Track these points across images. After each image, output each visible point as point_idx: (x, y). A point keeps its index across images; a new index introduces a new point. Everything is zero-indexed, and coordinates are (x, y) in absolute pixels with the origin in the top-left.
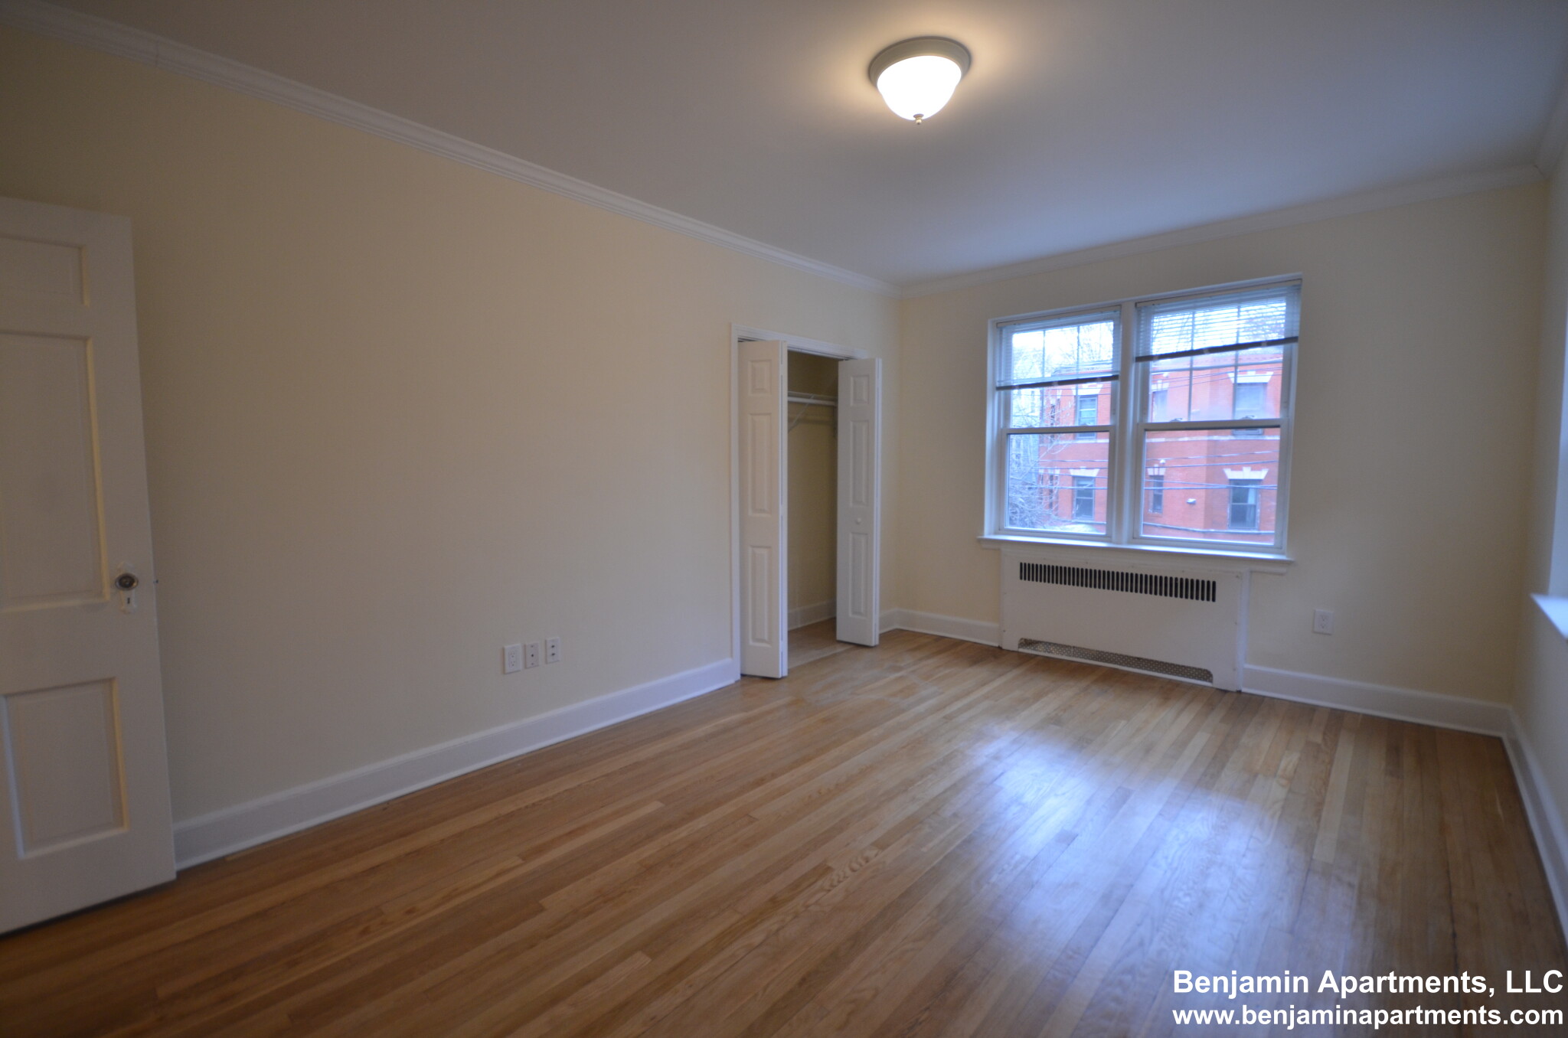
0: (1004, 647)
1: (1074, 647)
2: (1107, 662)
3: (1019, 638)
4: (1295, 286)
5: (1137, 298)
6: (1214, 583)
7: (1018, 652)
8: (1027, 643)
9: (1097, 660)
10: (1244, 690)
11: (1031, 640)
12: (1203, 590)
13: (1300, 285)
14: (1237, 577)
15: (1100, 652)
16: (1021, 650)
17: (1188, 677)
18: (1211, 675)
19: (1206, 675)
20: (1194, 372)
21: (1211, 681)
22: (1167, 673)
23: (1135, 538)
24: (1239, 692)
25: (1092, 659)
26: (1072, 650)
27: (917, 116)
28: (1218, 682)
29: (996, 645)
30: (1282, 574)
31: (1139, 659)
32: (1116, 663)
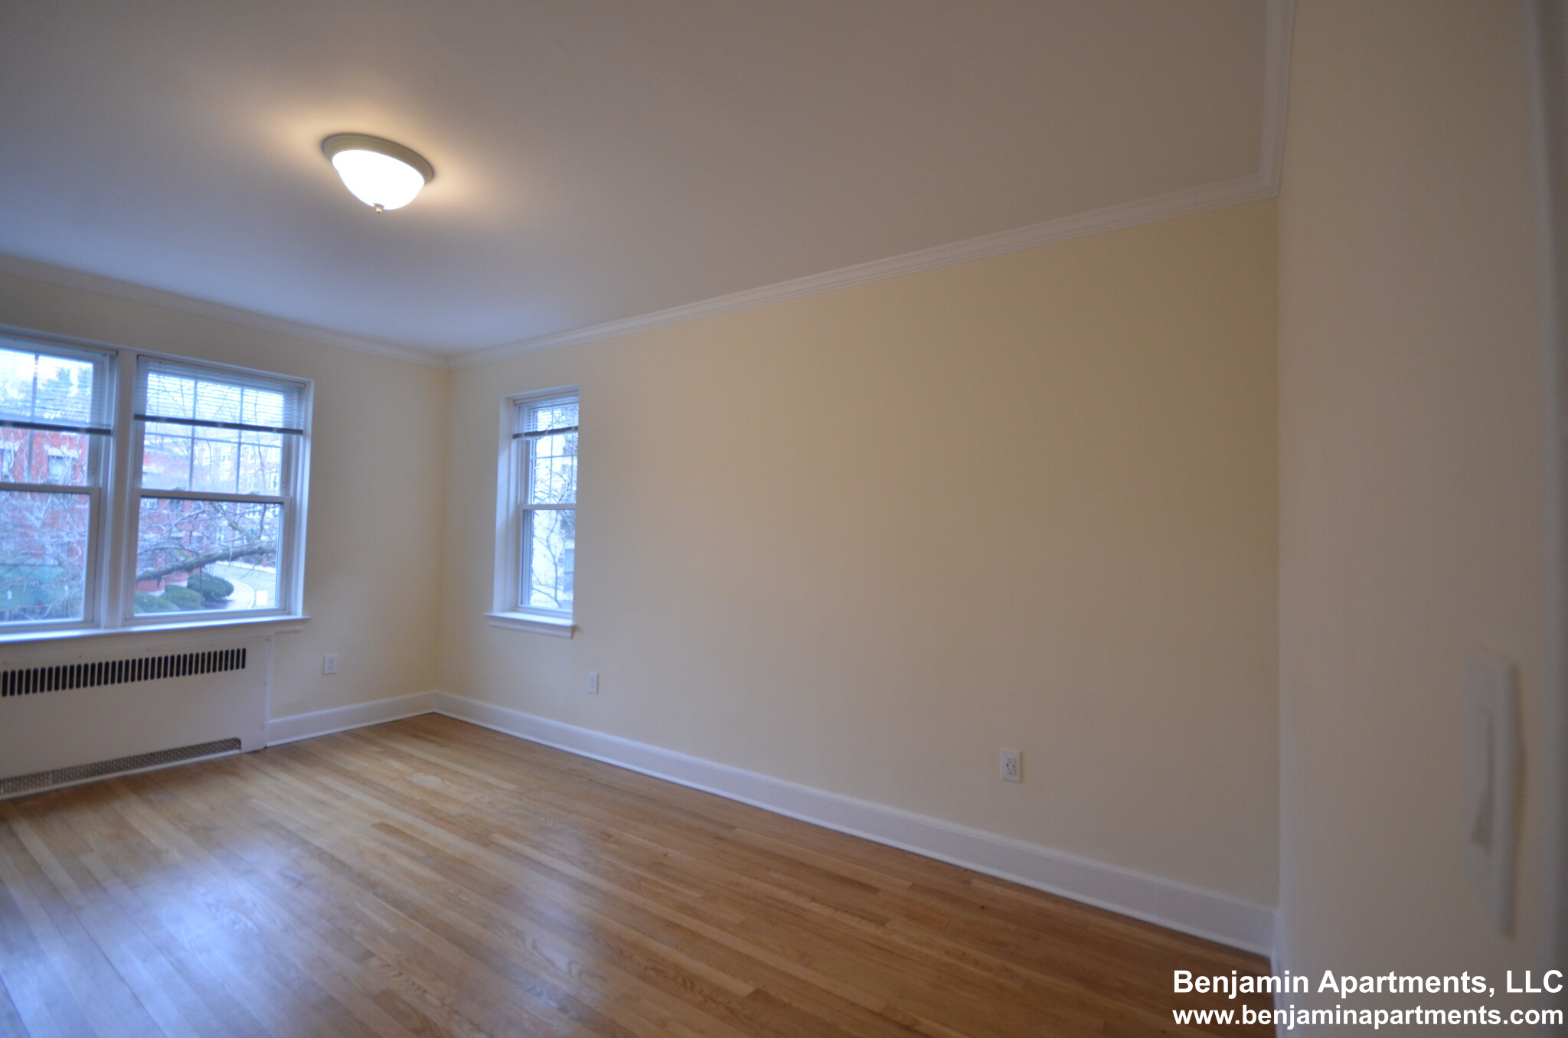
4: (298, 387)
5: (141, 350)
6: (244, 651)
9: (93, 775)
10: (269, 744)
12: (233, 659)
13: (304, 388)
14: (267, 640)
15: (97, 764)
17: (214, 752)
18: (239, 741)
19: (236, 743)
21: (240, 748)
22: (189, 757)
23: (130, 620)
24: (266, 748)
26: (52, 777)
27: (377, 205)
28: (246, 747)
30: (299, 631)
31: (152, 754)
32: (121, 769)
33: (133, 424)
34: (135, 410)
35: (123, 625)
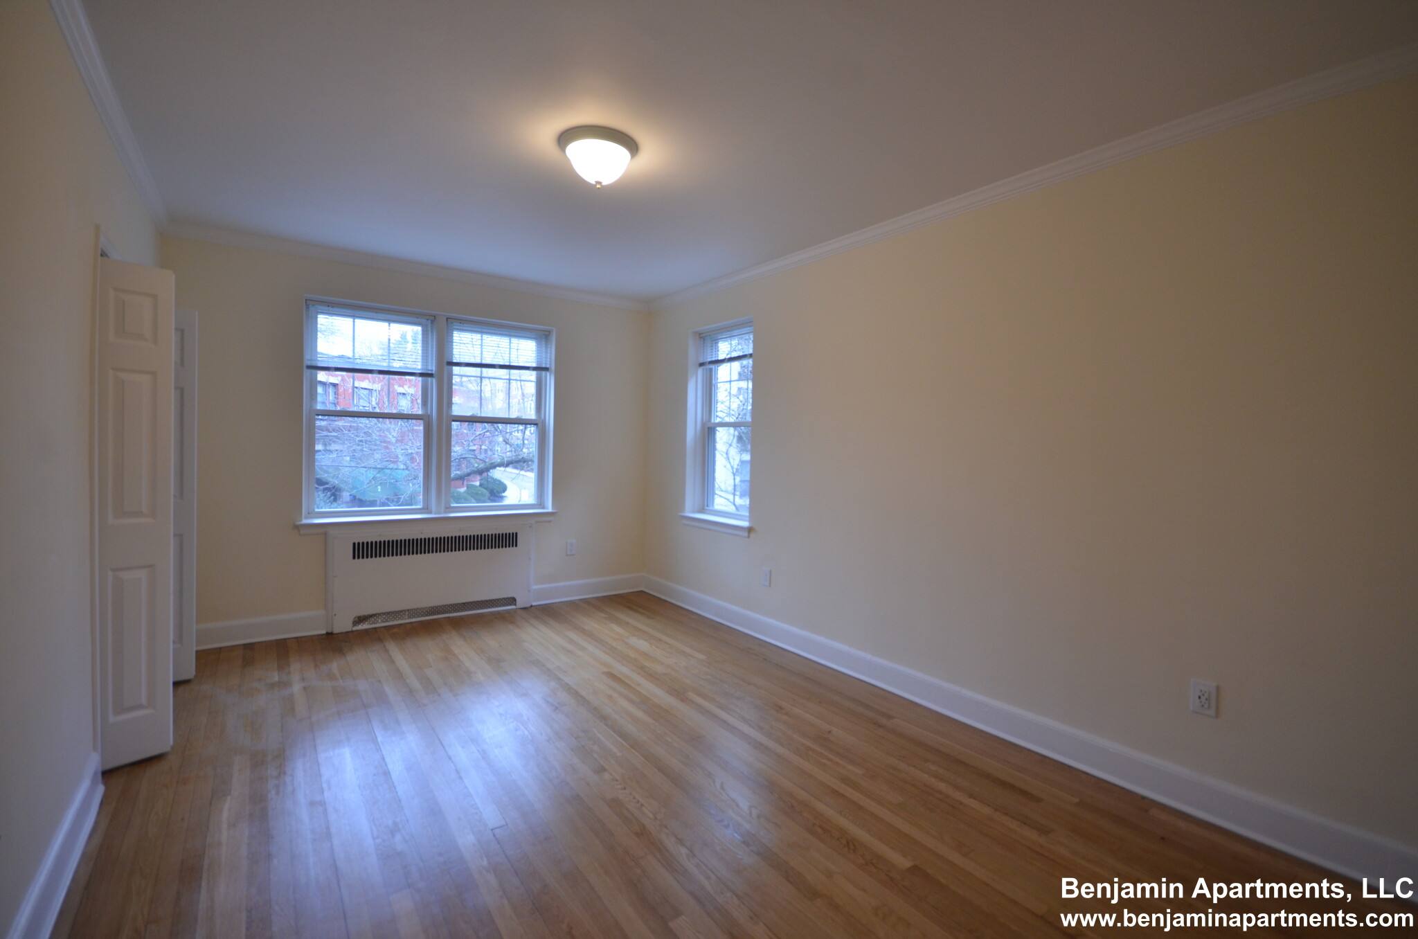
0: (336, 631)
1: (408, 610)
2: (439, 614)
3: (353, 617)
5: (449, 315)
6: (516, 534)
7: (352, 631)
8: (360, 620)
9: (431, 615)
10: (534, 604)
11: (365, 616)
12: (507, 540)
13: (549, 335)
14: (531, 527)
15: (432, 608)
16: (355, 628)
17: (500, 606)
18: (515, 600)
19: (512, 601)
20: (483, 380)
21: (515, 605)
22: (485, 608)
23: (448, 508)
24: (532, 606)
25: (427, 615)
26: (407, 613)
27: (598, 183)
28: (520, 604)
29: (324, 632)
30: (550, 522)
31: (464, 604)
32: (446, 613)
33: (446, 368)
34: (447, 359)
35: (445, 512)
